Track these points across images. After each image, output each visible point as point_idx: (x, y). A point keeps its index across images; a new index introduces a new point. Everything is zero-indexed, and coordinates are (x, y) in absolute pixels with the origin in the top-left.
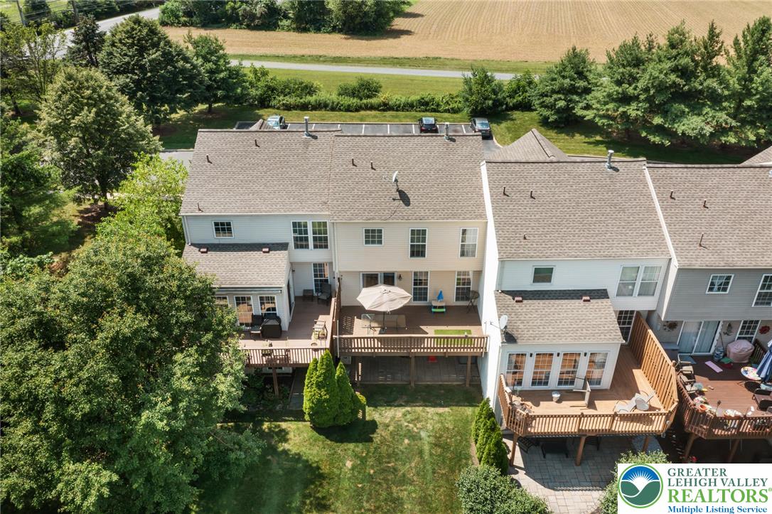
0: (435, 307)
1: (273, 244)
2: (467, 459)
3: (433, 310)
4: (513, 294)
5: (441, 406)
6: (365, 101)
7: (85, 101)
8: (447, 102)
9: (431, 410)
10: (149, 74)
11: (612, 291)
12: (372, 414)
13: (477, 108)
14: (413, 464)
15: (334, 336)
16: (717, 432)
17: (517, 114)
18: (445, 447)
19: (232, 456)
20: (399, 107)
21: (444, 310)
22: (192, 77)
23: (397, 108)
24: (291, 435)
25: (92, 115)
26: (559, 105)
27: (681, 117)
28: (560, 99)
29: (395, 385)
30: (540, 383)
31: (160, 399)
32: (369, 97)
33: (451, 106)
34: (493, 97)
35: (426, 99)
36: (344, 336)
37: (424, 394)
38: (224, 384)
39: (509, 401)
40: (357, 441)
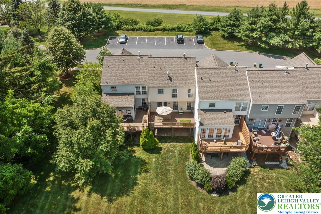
0: (180, 112)
1: (129, 93)
2: (189, 159)
3: (179, 113)
4: (203, 110)
5: (181, 143)
6: (156, 27)
7: (61, 39)
8: (187, 28)
9: (178, 144)
10: (78, 21)
11: (233, 109)
12: (160, 145)
13: (198, 31)
14: (173, 160)
15: (149, 122)
16: (261, 151)
17: (214, 33)
18: (182, 155)
19: (122, 157)
20: (169, 29)
21: (183, 113)
22: (93, 21)
23: (168, 30)
24: (136, 151)
25: (64, 44)
26: (229, 31)
27: (272, 37)
28: (229, 28)
29: (167, 136)
30: (210, 137)
31: (104, 143)
32: (158, 26)
33: (189, 29)
34: (205, 27)
35: (180, 27)
36: (152, 122)
37: (176, 139)
38: (119, 138)
39: (200, 142)
40: (156, 153)
